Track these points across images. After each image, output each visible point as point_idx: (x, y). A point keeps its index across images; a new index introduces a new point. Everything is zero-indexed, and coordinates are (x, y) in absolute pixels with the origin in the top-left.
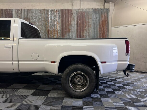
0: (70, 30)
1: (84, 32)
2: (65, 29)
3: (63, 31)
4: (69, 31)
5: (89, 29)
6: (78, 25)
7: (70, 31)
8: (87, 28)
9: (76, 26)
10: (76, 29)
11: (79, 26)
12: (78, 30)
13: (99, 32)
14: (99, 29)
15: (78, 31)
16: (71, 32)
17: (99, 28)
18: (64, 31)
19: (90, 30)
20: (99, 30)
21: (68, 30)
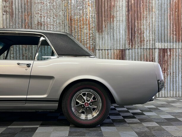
0: (113, 17)
1: (142, 21)
2: (105, 17)
3: (100, 19)
4: (112, 20)
5: (151, 16)
6: (128, 8)
7: (115, 19)
8: (147, 14)
9: (124, 9)
10: (124, 15)
11: (131, 9)
12: (129, 18)
13: (169, 21)
14: (170, 16)
15: (129, 20)
16: (115, 22)
17: (169, 14)
18: (102, 21)
19: (152, 18)
20: (170, 18)
21: (110, 18)
